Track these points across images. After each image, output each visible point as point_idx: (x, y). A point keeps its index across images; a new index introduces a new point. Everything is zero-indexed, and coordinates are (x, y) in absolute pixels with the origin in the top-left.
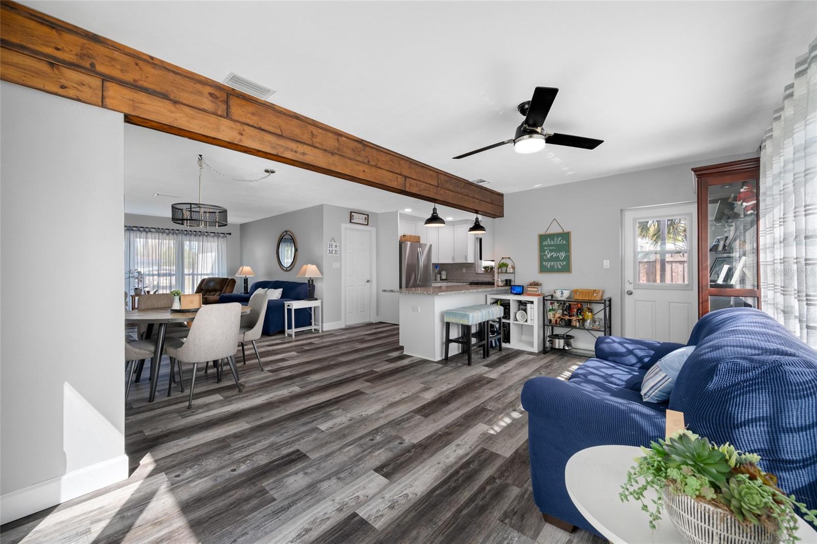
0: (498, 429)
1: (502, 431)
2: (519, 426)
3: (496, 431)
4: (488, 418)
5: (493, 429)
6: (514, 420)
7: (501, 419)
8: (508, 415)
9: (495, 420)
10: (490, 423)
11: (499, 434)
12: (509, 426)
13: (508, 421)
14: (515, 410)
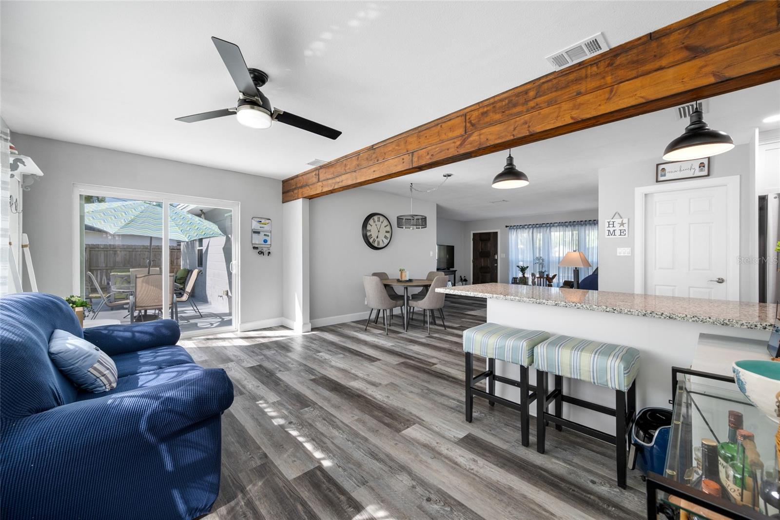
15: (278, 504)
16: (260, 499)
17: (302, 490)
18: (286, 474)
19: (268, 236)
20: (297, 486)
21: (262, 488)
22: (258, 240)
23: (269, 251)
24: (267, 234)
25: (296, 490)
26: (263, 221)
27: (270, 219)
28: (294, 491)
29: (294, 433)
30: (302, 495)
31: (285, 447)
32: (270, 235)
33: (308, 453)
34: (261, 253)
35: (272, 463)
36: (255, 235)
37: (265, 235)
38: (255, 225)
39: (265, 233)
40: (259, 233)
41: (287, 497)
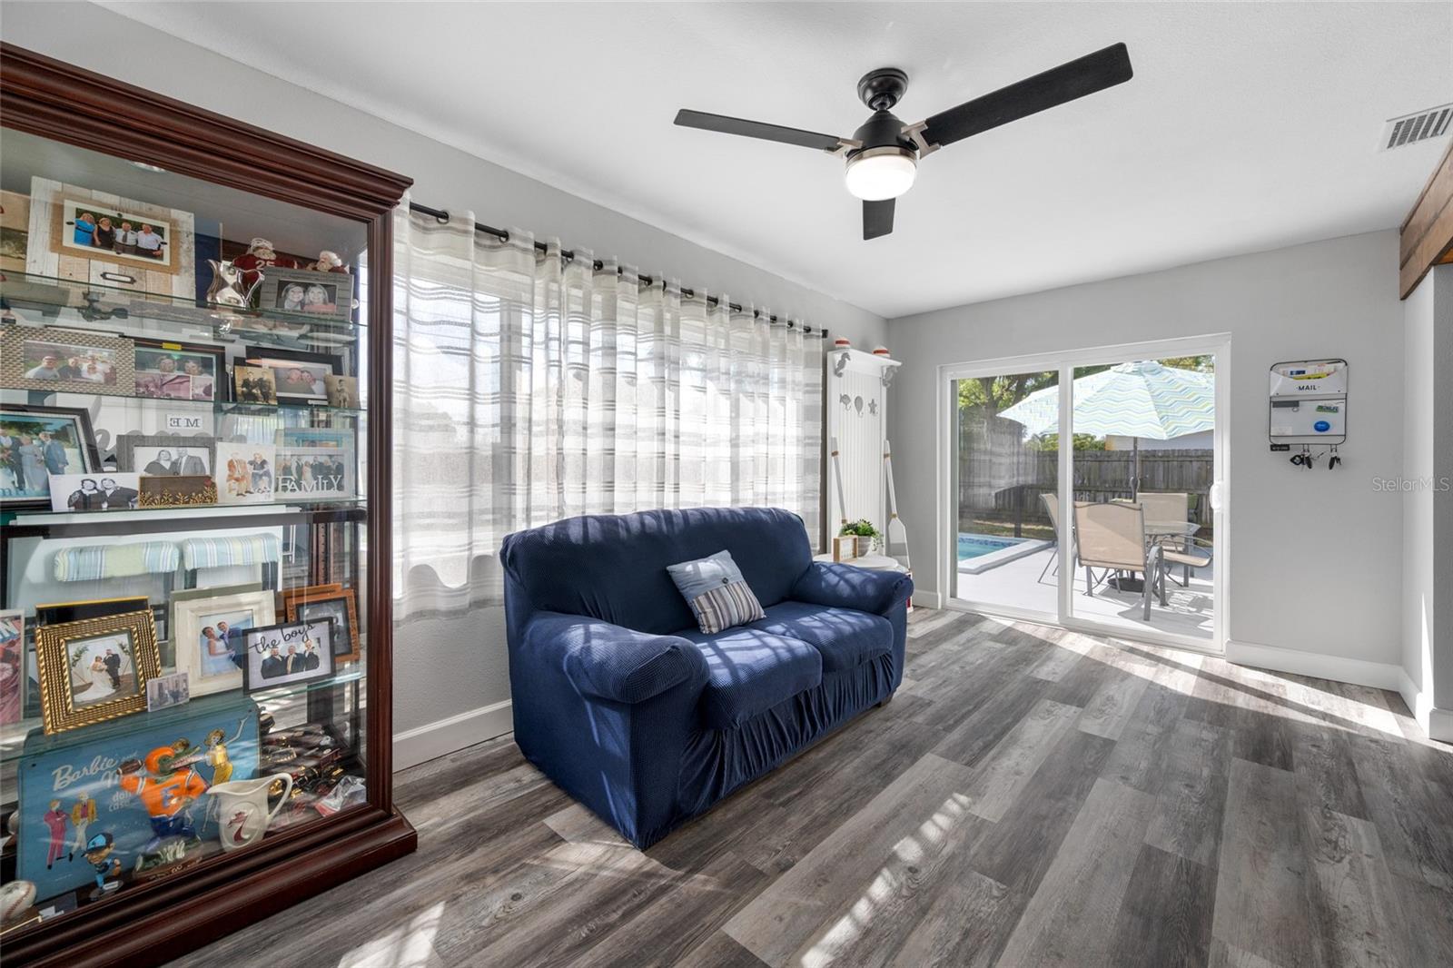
0: (952, 806)
1: (942, 800)
2: (904, 814)
3: (955, 800)
4: (982, 838)
5: (962, 806)
6: (915, 833)
7: (947, 835)
8: (930, 851)
9: (963, 834)
10: (972, 826)
11: (947, 794)
12: (926, 814)
13: (931, 831)
14: (913, 870)
15: (660, 932)
16: (672, 900)
17: (696, 958)
18: (737, 918)
19: (1335, 410)
20: (705, 946)
21: (699, 894)
22: (1289, 425)
23: (1334, 455)
24: (1332, 404)
25: (698, 945)
26: (1310, 370)
27: (1339, 361)
28: (693, 944)
29: (880, 888)
30: (679, 964)
31: (825, 888)
32: (1342, 407)
33: (814, 937)
34: (1304, 461)
35: (768, 885)
36: (1278, 413)
37: (1320, 408)
38: (1281, 384)
39: (1321, 403)
40: (1295, 404)
41: (674, 940)
